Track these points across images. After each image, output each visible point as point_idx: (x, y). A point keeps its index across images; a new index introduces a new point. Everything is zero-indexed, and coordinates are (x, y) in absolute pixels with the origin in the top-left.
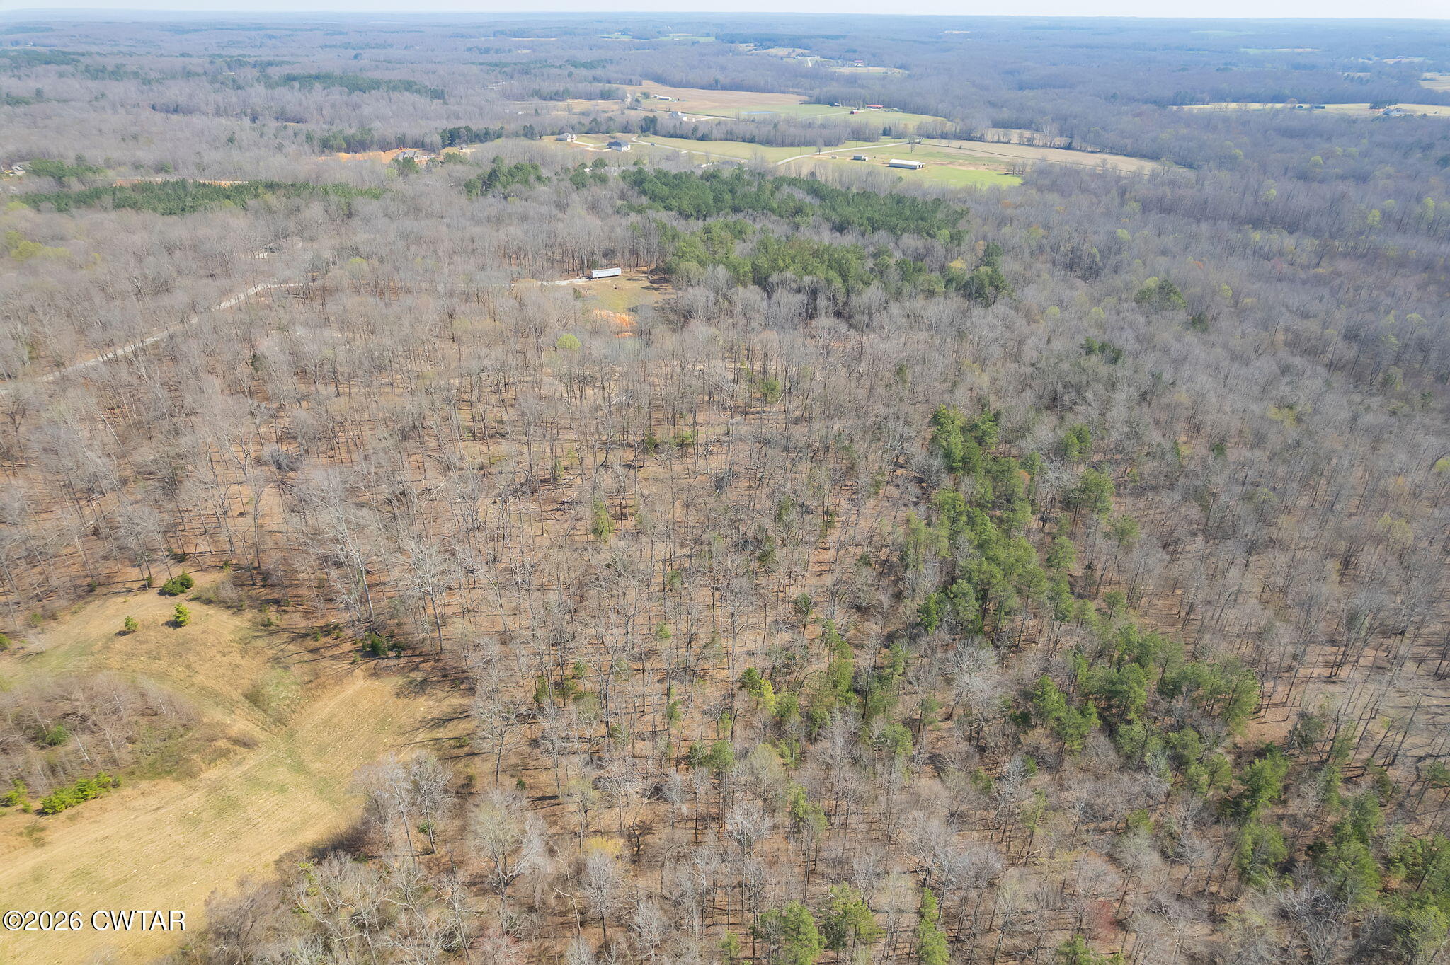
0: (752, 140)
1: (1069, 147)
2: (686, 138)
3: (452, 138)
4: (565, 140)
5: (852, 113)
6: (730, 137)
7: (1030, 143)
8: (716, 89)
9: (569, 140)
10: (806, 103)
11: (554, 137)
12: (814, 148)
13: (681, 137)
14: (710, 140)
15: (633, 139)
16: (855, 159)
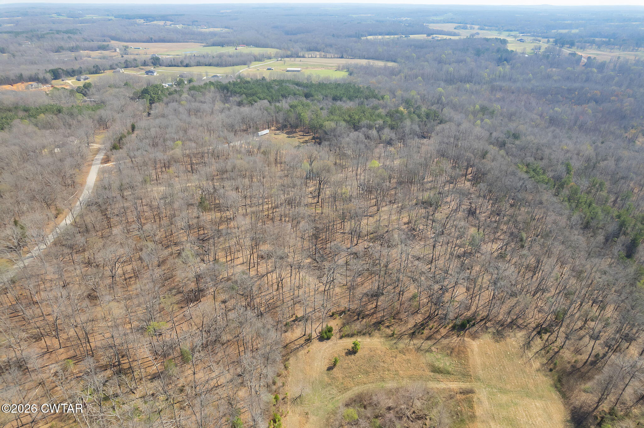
1: (342, 57)
2: (178, 66)
3: (56, 75)
5: (236, 49)
7: (325, 57)
8: (152, 42)
9: (121, 72)
12: (246, 66)
14: (191, 66)
16: (268, 69)
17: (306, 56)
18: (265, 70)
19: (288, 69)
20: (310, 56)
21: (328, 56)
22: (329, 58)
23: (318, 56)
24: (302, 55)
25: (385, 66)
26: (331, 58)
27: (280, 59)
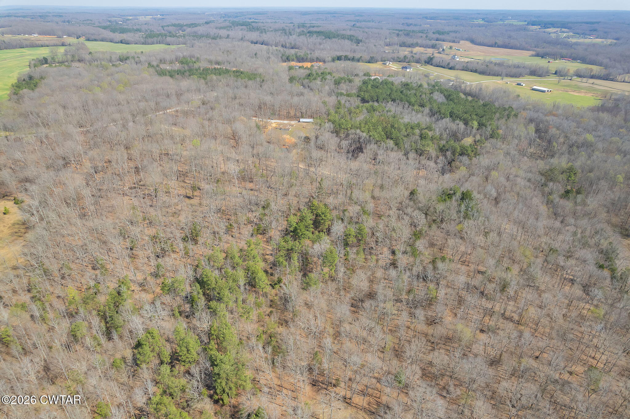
0: (476, 71)
2: (444, 68)
3: (338, 59)
4: (385, 64)
5: (549, 62)
6: (466, 69)
8: (495, 47)
9: (387, 64)
10: (533, 56)
11: (382, 62)
12: (499, 78)
13: (442, 67)
15: (418, 66)
19: (535, 87)
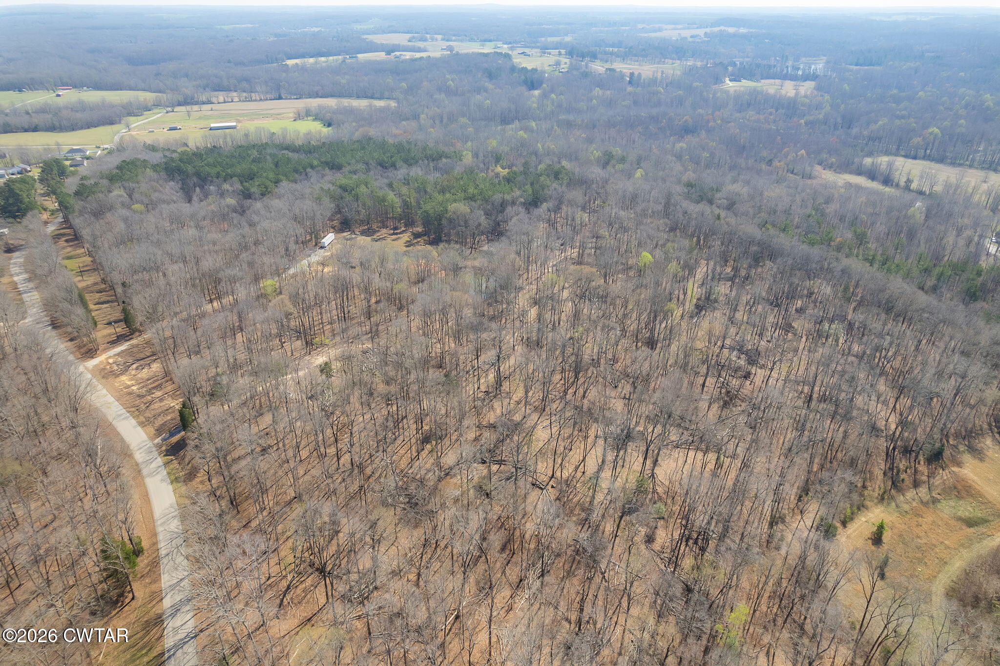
7: (249, 100)
16: (171, 129)
17: (214, 100)
18: (165, 130)
19: (213, 125)
20: (221, 99)
21: (254, 98)
22: (256, 100)
23: (236, 99)
24: (204, 99)
25: (370, 106)
26: (261, 100)
27: (170, 109)
